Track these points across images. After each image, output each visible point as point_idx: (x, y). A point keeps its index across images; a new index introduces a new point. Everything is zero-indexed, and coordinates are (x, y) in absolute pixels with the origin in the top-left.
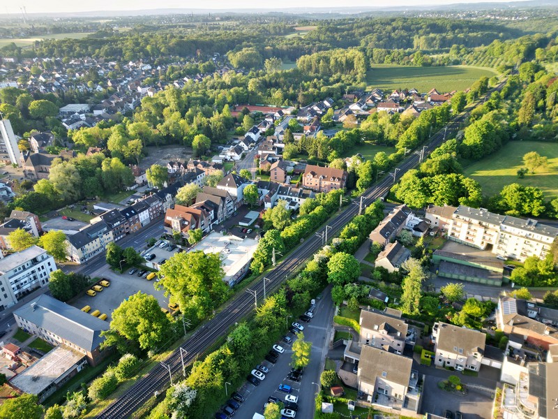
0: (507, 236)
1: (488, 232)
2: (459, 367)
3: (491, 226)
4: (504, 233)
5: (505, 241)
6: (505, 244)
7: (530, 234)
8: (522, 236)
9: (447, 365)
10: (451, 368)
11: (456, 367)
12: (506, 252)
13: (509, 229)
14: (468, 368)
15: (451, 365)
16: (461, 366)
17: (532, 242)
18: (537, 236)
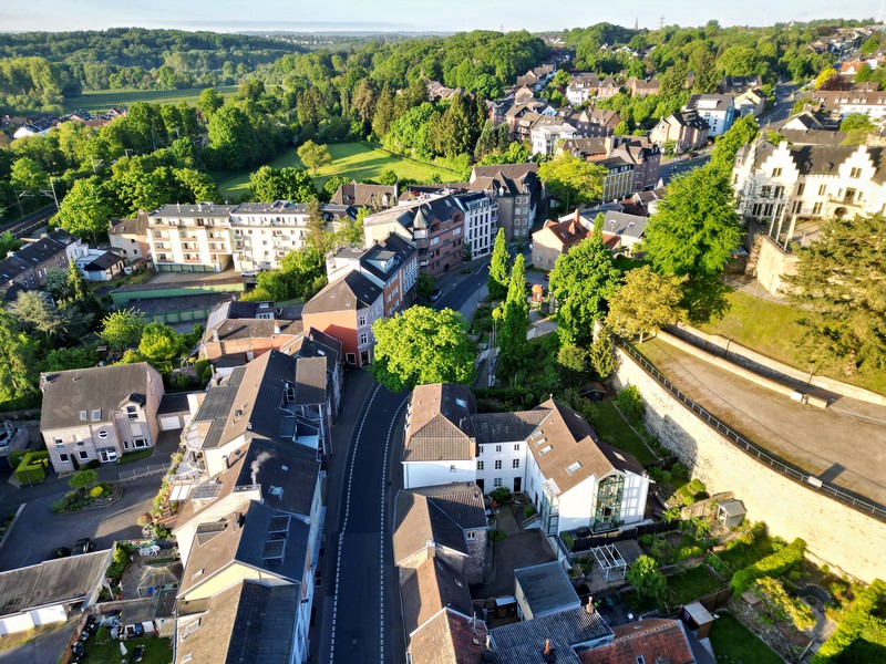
0: (246, 231)
1: (216, 234)
2: (109, 455)
3: (218, 222)
4: (240, 229)
5: (247, 243)
6: (247, 249)
7: (278, 219)
8: (266, 226)
9: (82, 461)
10: (94, 464)
11: (105, 458)
12: (254, 263)
13: (245, 218)
14: (130, 448)
15: (91, 456)
16: (112, 450)
17: (286, 231)
18: (289, 218)
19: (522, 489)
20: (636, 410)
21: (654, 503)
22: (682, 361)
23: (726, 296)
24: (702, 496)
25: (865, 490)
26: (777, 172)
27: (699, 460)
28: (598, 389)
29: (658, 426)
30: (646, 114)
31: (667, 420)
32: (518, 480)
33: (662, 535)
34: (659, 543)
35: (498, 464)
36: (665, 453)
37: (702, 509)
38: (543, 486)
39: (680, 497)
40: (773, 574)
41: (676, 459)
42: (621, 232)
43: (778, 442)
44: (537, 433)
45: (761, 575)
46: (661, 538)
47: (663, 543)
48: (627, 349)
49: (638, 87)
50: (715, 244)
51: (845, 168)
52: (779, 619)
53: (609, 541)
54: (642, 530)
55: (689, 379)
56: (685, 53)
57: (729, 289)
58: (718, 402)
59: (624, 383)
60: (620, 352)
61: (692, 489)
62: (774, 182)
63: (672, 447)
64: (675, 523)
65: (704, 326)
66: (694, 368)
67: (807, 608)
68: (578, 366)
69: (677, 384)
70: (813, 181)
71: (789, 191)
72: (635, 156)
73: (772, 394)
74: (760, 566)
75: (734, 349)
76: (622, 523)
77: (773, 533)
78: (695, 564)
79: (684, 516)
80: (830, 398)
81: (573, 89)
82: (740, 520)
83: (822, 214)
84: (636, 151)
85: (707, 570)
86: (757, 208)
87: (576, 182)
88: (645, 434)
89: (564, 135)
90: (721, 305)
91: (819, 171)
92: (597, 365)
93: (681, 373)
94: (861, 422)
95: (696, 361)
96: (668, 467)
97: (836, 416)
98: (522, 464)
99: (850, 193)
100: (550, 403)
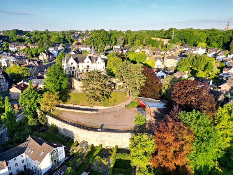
19: (27, 168)
20: (56, 129)
21: (67, 152)
22: (64, 113)
23: (70, 94)
24: (78, 144)
25: (109, 127)
26: (72, 64)
27: (75, 136)
28: (43, 128)
29: (63, 132)
30: (36, 53)
31: (64, 129)
32: (25, 166)
33: (71, 159)
34: (71, 162)
35: (16, 165)
36: (66, 138)
37: (79, 148)
38: (34, 164)
39: (73, 147)
40: (97, 155)
41: (69, 138)
42: (38, 84)
43: (90, 124)
44: (28, 149)
45: (95, 157)
46: (71, 161)
47: (72, 162)
48: (48, 114)
49: (31, 46)
50: (63, 82)
51: (85, 61)
52: (101, 165)
53: (58, 169)
54: (66, 161)
55: (67, 117)
56: (42, 37)
57: (70, 92)
58: (75, 120)
59: (50, 124)
60: (47, 116)
61: (75, 144)
62: (72, 66)
63: (67, 135)
64: (73, 155)
65: (67, 103)
66: (67, 114)
67: (106, 159)
68: (36, 124)
69: (64, 119)
70: (80, 65)
71: (76, 68)
72: (36, 64)
73: (86, 114)
74: (94, 155)
75: (75, 106)
76: (60, 162)
77: (95, 146)
78: (81, 162)
79: (75, 152)
80: (97, 110)
81: (11, 47)
82: (88, 146)
83: (84, 72)
84: (36, 62)
85: (84, 162)
86: (70, 72)
87: (20, 72)
88: (60, 135)
89: (12, 60)
90: (69, 97)
91: (81, 63)
92: (41, 122)
93: (64, 116)
94: (104, 113)
95: (67, 112)
96: (68, 141)
97: (99, 114)
98: (25, 161)
99: (88, 66)
100: (30, 138)
